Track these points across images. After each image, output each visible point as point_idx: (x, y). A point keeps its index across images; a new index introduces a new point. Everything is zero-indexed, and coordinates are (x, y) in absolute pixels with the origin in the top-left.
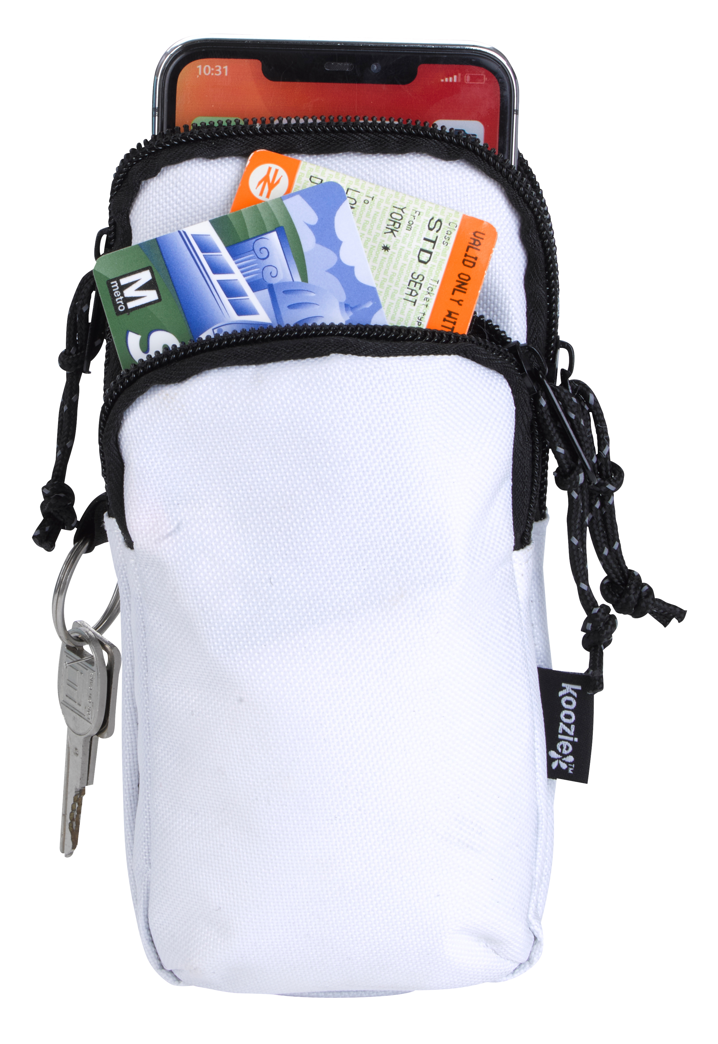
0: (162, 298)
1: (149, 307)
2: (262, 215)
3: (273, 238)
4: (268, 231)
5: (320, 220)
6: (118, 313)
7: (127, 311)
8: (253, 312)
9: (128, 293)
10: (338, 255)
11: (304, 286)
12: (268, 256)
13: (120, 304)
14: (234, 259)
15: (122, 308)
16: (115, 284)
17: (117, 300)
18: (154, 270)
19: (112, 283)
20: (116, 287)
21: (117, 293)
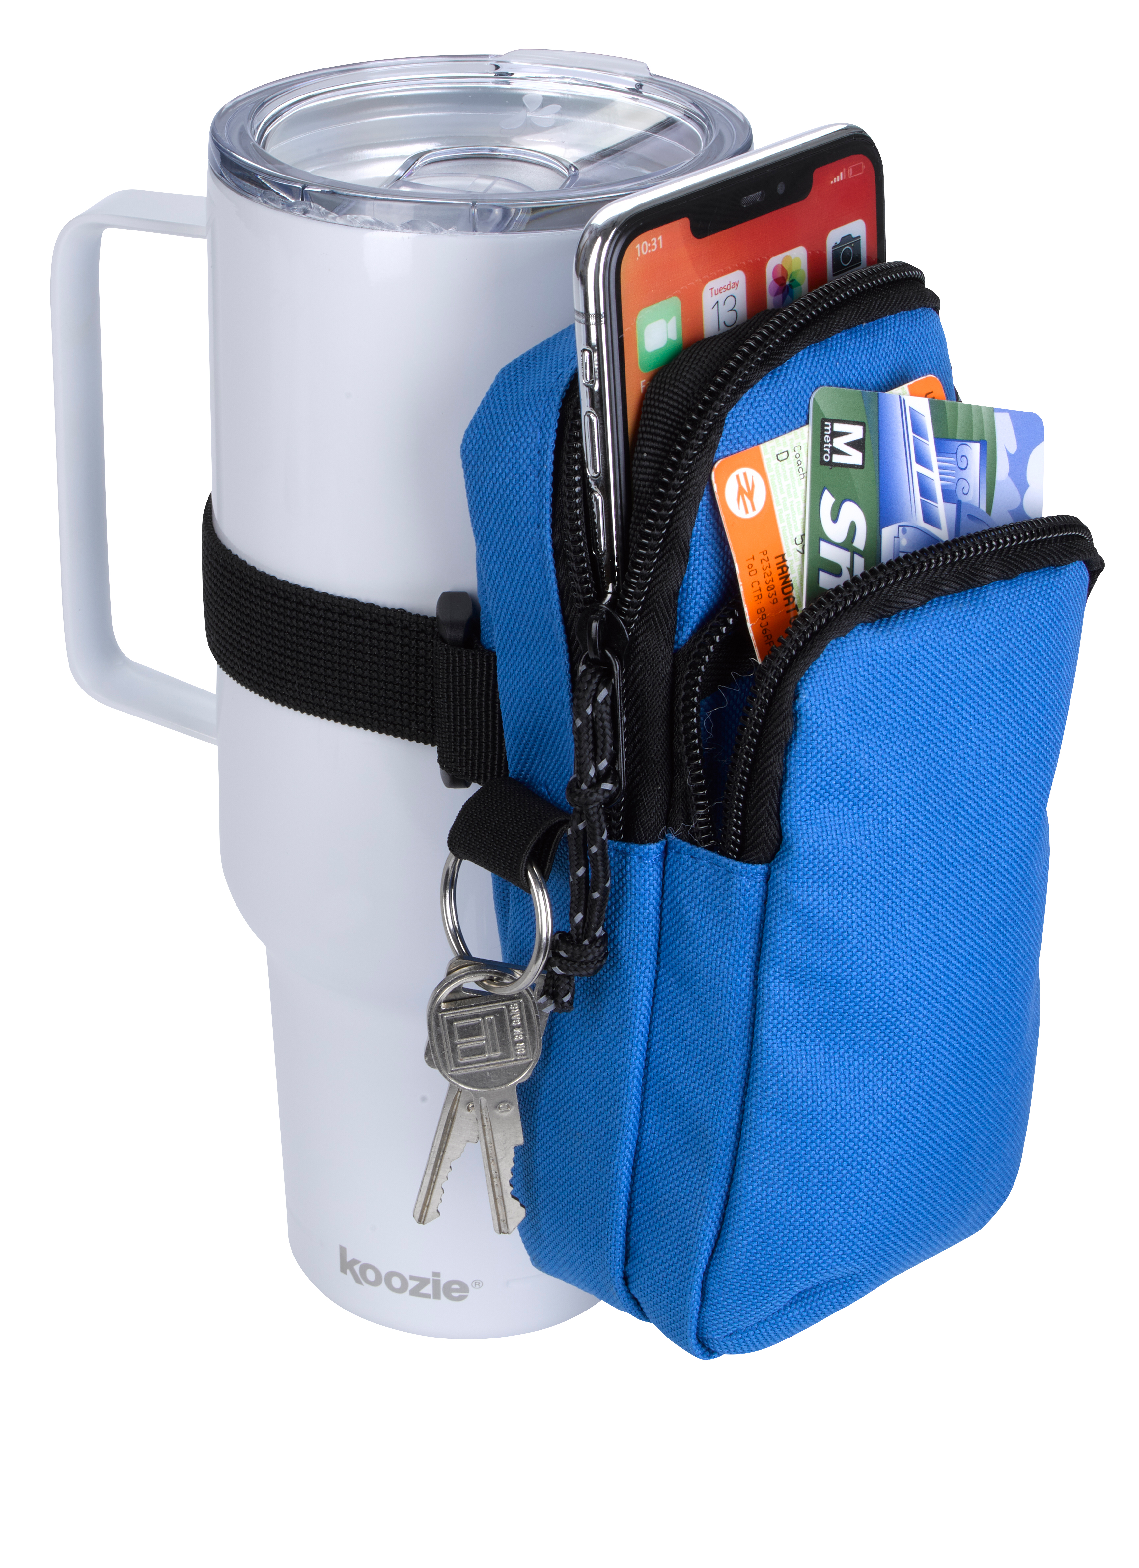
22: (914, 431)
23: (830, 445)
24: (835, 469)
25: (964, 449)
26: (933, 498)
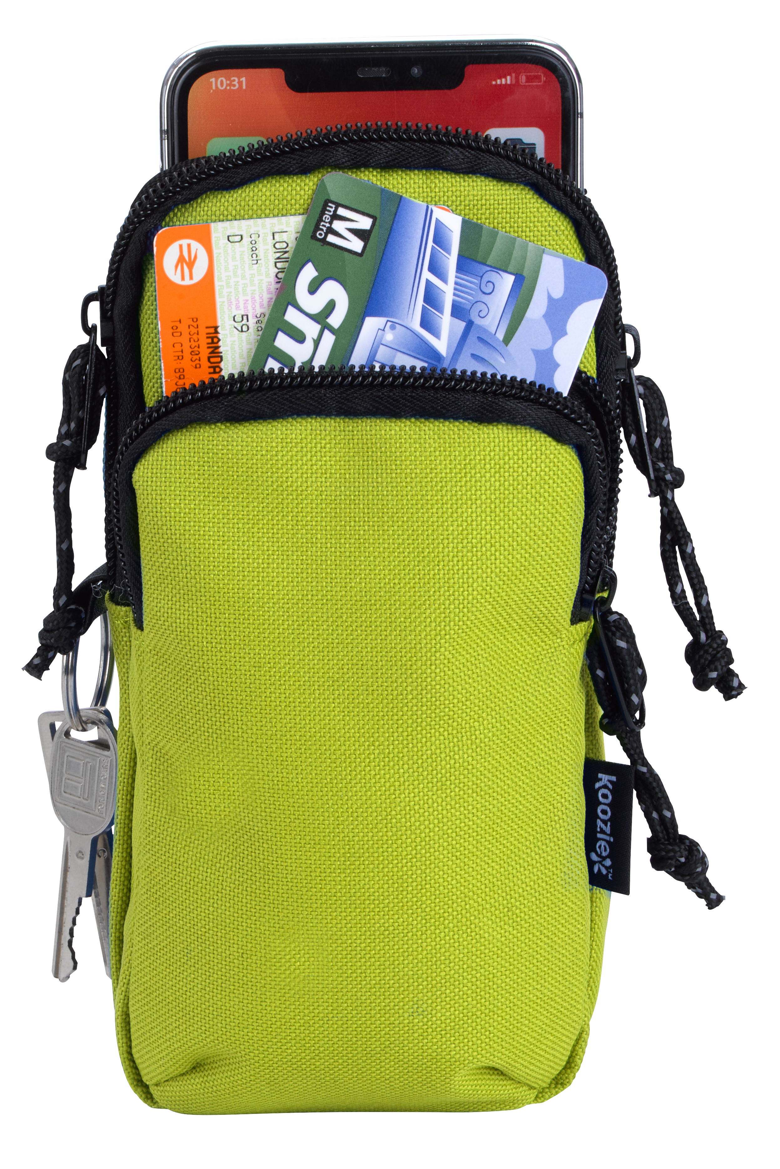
22: (435, 241)
23: (328, 225)
24: (326, 247)
25: (493, 276)
26: (440, 309)
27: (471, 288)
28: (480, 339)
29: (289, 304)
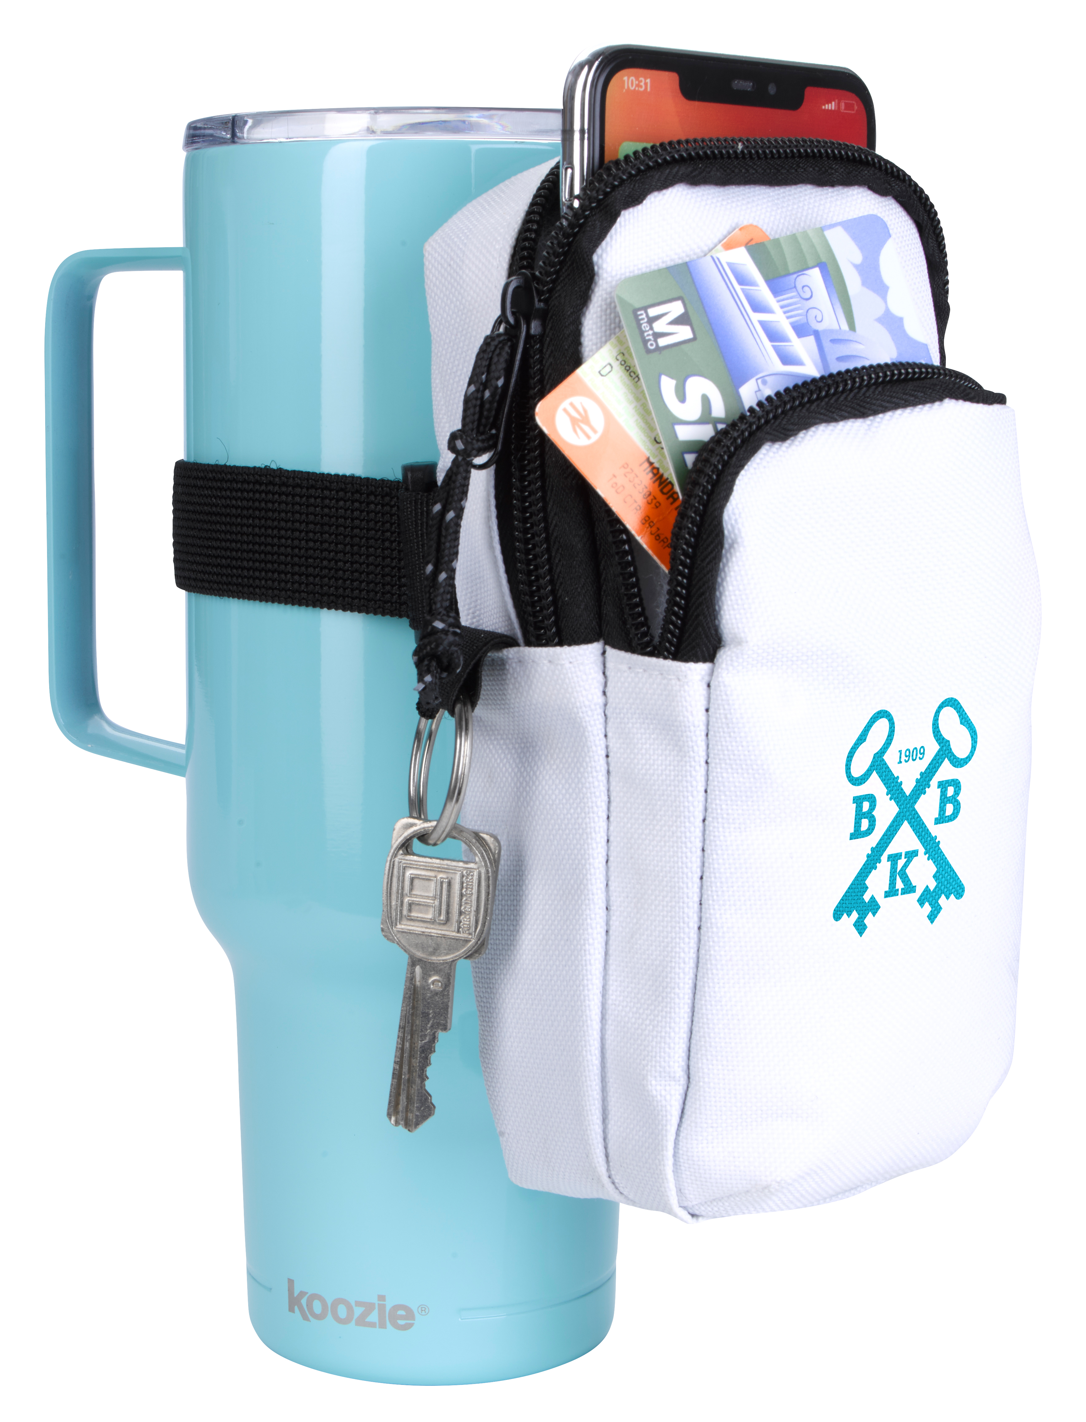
0: (698, 336)
1: (683, 346)
2: (803, 247)
3: (815, 275)
4: (810, 266)
5: (865, 258)
6: (648, 351)
7: (658, 349)
8: (798, 362)
9: (659, 326)
10: (886, 302)
11: (851, 336)
12: (811, 296)
13: (649, 340)
14: (775, 297)
15: (652, 345)
16: (642, 315)
17: (646, 334)
18: (687, 302)
19: (639, 313)
20: (643, 319)
21: (645, 326)
27: (795, 303)
28: (833, 341)
29: (673, 424)
